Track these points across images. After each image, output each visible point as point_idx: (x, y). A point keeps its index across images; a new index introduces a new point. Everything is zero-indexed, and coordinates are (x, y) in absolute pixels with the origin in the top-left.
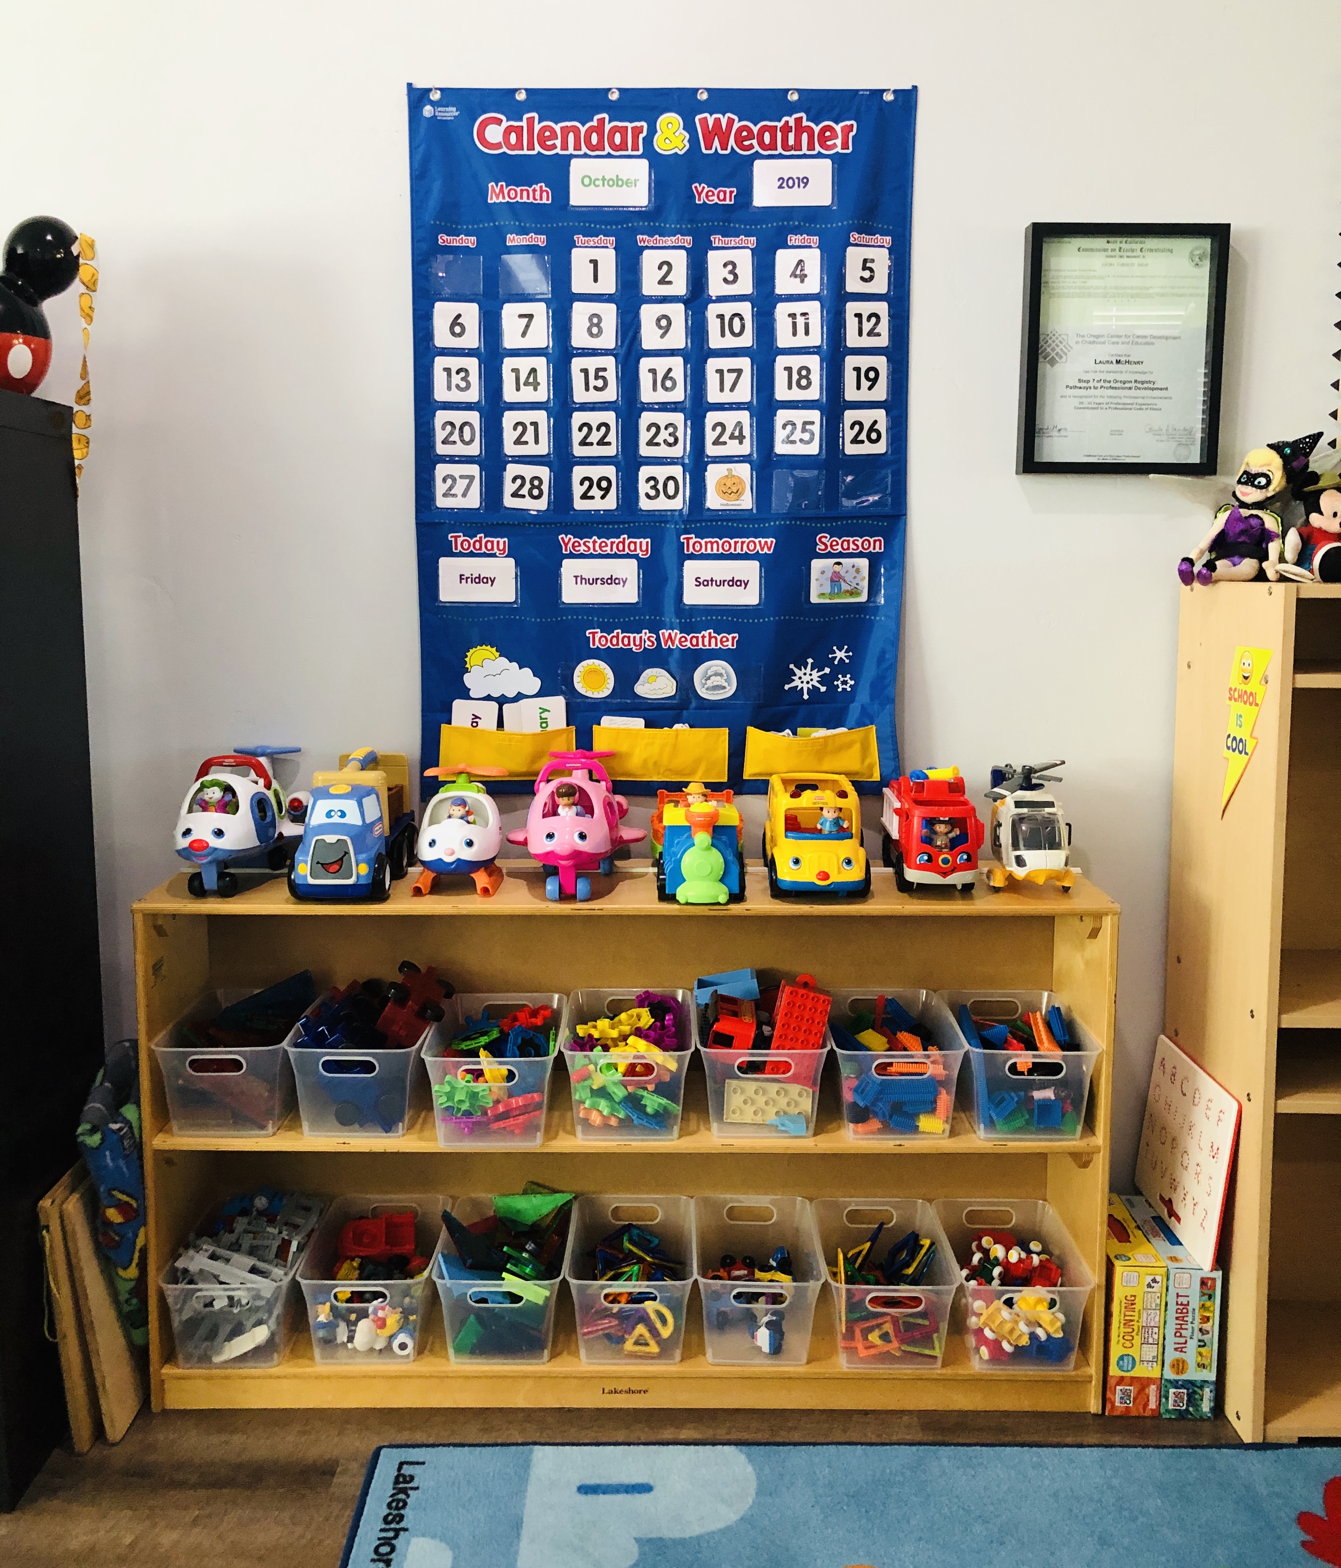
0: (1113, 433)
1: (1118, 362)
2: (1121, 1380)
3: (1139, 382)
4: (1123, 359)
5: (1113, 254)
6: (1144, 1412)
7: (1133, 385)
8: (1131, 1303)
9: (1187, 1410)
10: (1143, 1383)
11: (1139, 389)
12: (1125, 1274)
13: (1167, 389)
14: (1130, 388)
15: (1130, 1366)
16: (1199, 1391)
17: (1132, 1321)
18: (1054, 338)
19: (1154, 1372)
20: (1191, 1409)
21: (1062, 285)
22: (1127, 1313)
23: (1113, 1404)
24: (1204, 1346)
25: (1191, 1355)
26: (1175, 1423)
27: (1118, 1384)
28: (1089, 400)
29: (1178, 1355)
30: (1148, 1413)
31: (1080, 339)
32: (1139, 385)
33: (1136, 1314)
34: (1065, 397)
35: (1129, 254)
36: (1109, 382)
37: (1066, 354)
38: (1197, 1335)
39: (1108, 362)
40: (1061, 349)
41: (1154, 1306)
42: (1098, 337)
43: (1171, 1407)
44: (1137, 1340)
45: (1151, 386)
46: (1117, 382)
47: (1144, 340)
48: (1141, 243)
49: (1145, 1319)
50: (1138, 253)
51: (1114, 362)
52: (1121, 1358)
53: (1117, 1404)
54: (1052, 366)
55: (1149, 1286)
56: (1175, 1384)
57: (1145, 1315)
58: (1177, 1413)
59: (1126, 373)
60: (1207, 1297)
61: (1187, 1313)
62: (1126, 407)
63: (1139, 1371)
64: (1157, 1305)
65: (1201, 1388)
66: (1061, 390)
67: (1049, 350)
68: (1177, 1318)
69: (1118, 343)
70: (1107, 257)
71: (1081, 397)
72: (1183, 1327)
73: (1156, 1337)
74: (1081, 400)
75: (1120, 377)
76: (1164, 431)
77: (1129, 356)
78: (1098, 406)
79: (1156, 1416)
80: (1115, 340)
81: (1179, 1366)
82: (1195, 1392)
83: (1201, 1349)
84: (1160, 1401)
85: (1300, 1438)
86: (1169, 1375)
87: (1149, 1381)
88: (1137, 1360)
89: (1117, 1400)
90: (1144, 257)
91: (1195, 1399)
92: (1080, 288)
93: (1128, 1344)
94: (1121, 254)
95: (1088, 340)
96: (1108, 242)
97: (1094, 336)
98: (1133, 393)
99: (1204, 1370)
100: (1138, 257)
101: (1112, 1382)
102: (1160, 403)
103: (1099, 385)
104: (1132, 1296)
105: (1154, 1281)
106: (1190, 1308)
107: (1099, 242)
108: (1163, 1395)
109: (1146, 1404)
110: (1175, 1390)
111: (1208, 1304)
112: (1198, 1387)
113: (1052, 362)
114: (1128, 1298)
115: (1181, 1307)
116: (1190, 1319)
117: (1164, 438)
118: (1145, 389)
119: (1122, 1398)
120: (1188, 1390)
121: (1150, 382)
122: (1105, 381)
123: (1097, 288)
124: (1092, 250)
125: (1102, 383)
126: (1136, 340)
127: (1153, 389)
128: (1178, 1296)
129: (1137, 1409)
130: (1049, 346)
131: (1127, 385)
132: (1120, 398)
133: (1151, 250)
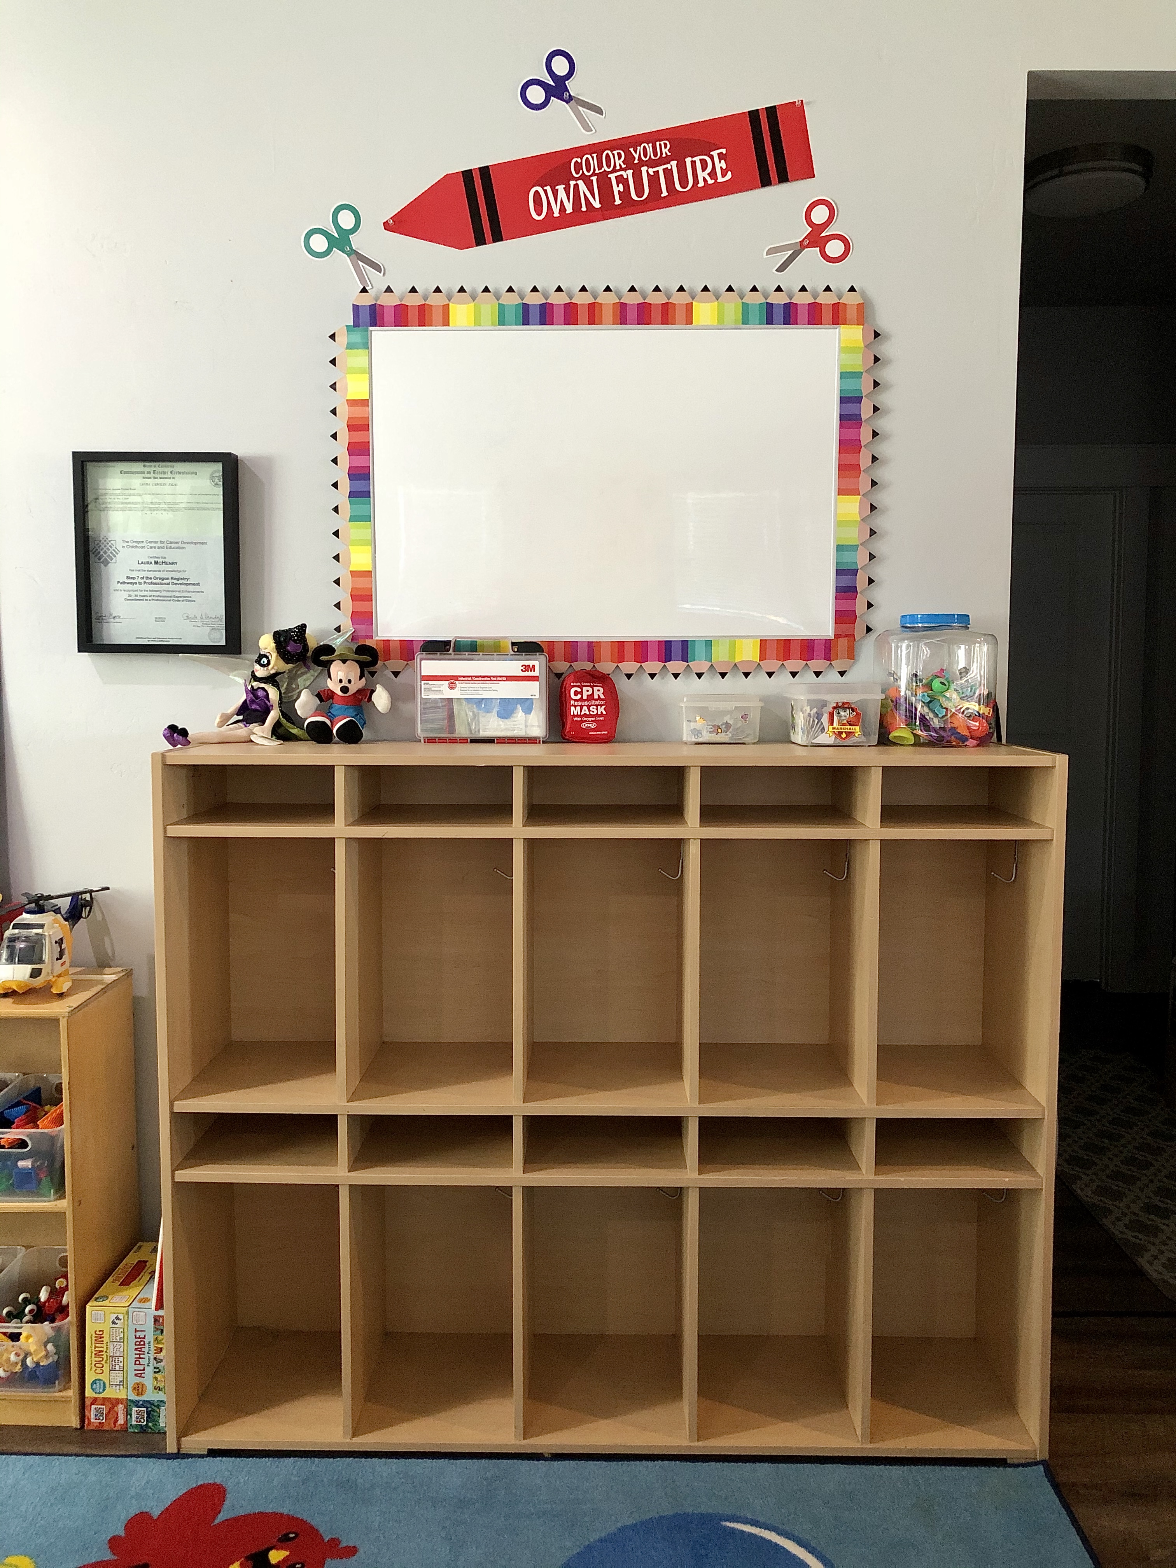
0: (157, 619)
1: (156, 563)
2: (95, 1401)
3: (175, 579)
4: (159, 560)
5: (149, 475)
6: (115, 1426)
7: (170, 581)
8: (99, 1338)
9: (147, 1424)
10: (113, 1403)
11: (176, 584)
12: (93, 1312)
13: (199, 584)
14: (168, 584)
15: (102, 1388)
16: (156, 1409)
17: (102, 1351)
18: (105, 543)
19: (122, 1394)
20: (150, 1424)
21: (109, 501)
22: (97, 1345)
23: (89, 1420)
24: (158, 1372)
25: (148, 1381)
26: (138, 1436)
27: (92, 1404)
28: (136, 593)
29: (139, 1380)
30: (118, 1428)
31: (125, 544)
32: (175, 581)
33: (104, 1345)
34: (118, 590)
35: (161, 476)
36: (151, 578)
37: (115, 557)
38: (153, 1363)
39: (148, 563)
40: (111, 553)
41: (118, 1338)
42: (139, 542)
43: (134, 1423)
44: (106, 1368)
45: (185, 582)
46: (157, 578)
47: (176, 545)
48: (171, 467)
49: (112, 1350)
50: (169, 475)
51: (153, 562)
52: (94, 1382)
53: (93, 1420)
54: (106, 566)
55: (114, 1323)
56: (136, 1404)
57: (112, 1347)
58: (139, 1427)
59: (163, 572)
60: (159, 1332)
61: (144, 1345)
62: (164, 599)
63: (109, 1393)
64: (120, 1338)
65: (158, 1406)
66: (114, 585)
67: (102, 553)
68: (136, 1349)
69: (155, 547)
70: (144, 478)
71: (130, 591)
72: (141, 1356)
73: (121, 1364)
74: (130, 593)
75: (158, 575)
76: (199, 618)
77: (165, 558)
78: (143, 598)
79: (124, 1430)
80: (152, 545)
81: (139, 1389)
82: (153, 1410)
83: (156, 1375)
84: (127, 1418)
85: (209, 1450)
86: (133, 1397)
87: (118, 1401)
88: (107, 1385)
89: (93, 1416)
90: (174, 478)
91: (153, 1416)
92: (122, 503)
93: (99, 1371)
94: (156, 476)
95: (131, 545)
96: (144, 466)
97: (136, 542)
98: (171, 587)
99: (160, 1392)
100: (170, 478)
101: (88, 1402)
102: (194, 596)
103: (142, 581)
104: (100, 1331)
105: (117, 1318)
106: (146, 1341)
107: (137, 466)
108: (128, 1413)
109: (116, 1421)
110: (137, 1409)
111: (160, 1337)
112: (155, 1406)
113: (106, 563)
114: (97, 1333)
115: (139, 1340)
116: (146, 1350)
117: (200, 624)
118: (181, 584)
119: (96, 1415)
120: (147, 1408)
121: (184, 579)
122: (147, 578)
123: (136, 503)
124: (132, 473)
125: (145, 580)
126: (169, 545)
127: (187, 584)
128: (136, 1331)
129: (109, 1424)
130: (102, 550)
131: (165, 581)
132: (160, 591)
133: (180, 473)
